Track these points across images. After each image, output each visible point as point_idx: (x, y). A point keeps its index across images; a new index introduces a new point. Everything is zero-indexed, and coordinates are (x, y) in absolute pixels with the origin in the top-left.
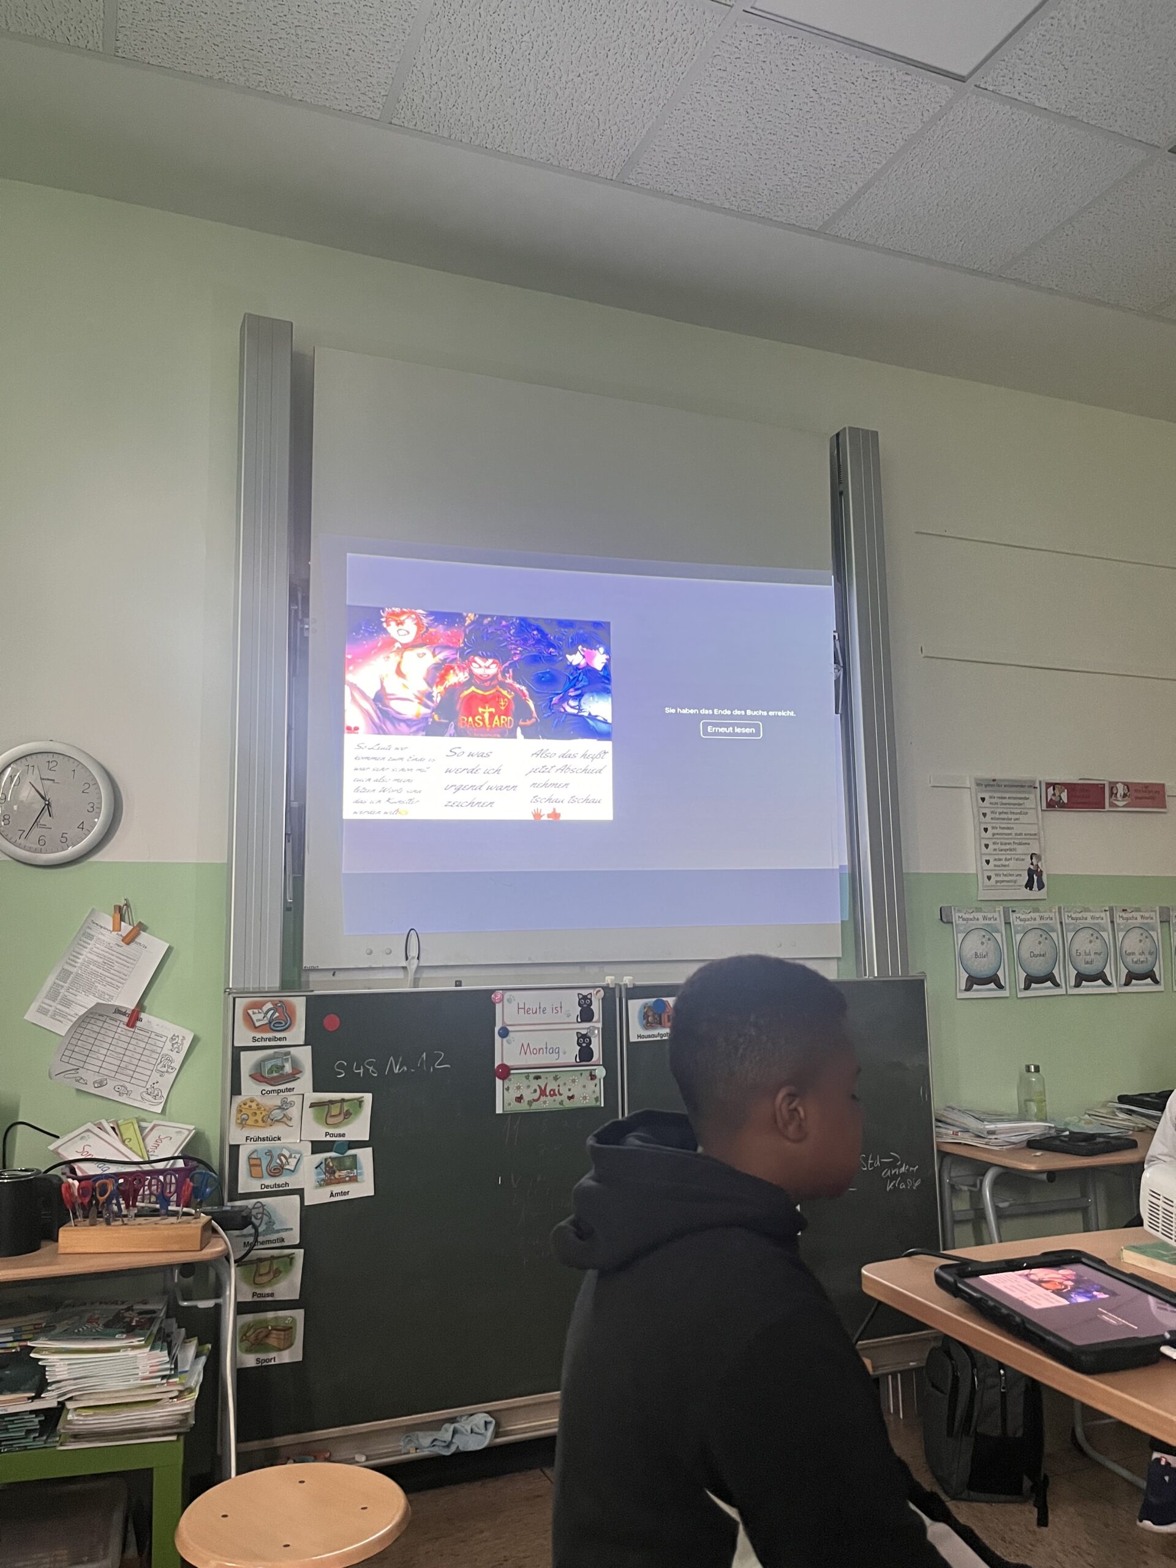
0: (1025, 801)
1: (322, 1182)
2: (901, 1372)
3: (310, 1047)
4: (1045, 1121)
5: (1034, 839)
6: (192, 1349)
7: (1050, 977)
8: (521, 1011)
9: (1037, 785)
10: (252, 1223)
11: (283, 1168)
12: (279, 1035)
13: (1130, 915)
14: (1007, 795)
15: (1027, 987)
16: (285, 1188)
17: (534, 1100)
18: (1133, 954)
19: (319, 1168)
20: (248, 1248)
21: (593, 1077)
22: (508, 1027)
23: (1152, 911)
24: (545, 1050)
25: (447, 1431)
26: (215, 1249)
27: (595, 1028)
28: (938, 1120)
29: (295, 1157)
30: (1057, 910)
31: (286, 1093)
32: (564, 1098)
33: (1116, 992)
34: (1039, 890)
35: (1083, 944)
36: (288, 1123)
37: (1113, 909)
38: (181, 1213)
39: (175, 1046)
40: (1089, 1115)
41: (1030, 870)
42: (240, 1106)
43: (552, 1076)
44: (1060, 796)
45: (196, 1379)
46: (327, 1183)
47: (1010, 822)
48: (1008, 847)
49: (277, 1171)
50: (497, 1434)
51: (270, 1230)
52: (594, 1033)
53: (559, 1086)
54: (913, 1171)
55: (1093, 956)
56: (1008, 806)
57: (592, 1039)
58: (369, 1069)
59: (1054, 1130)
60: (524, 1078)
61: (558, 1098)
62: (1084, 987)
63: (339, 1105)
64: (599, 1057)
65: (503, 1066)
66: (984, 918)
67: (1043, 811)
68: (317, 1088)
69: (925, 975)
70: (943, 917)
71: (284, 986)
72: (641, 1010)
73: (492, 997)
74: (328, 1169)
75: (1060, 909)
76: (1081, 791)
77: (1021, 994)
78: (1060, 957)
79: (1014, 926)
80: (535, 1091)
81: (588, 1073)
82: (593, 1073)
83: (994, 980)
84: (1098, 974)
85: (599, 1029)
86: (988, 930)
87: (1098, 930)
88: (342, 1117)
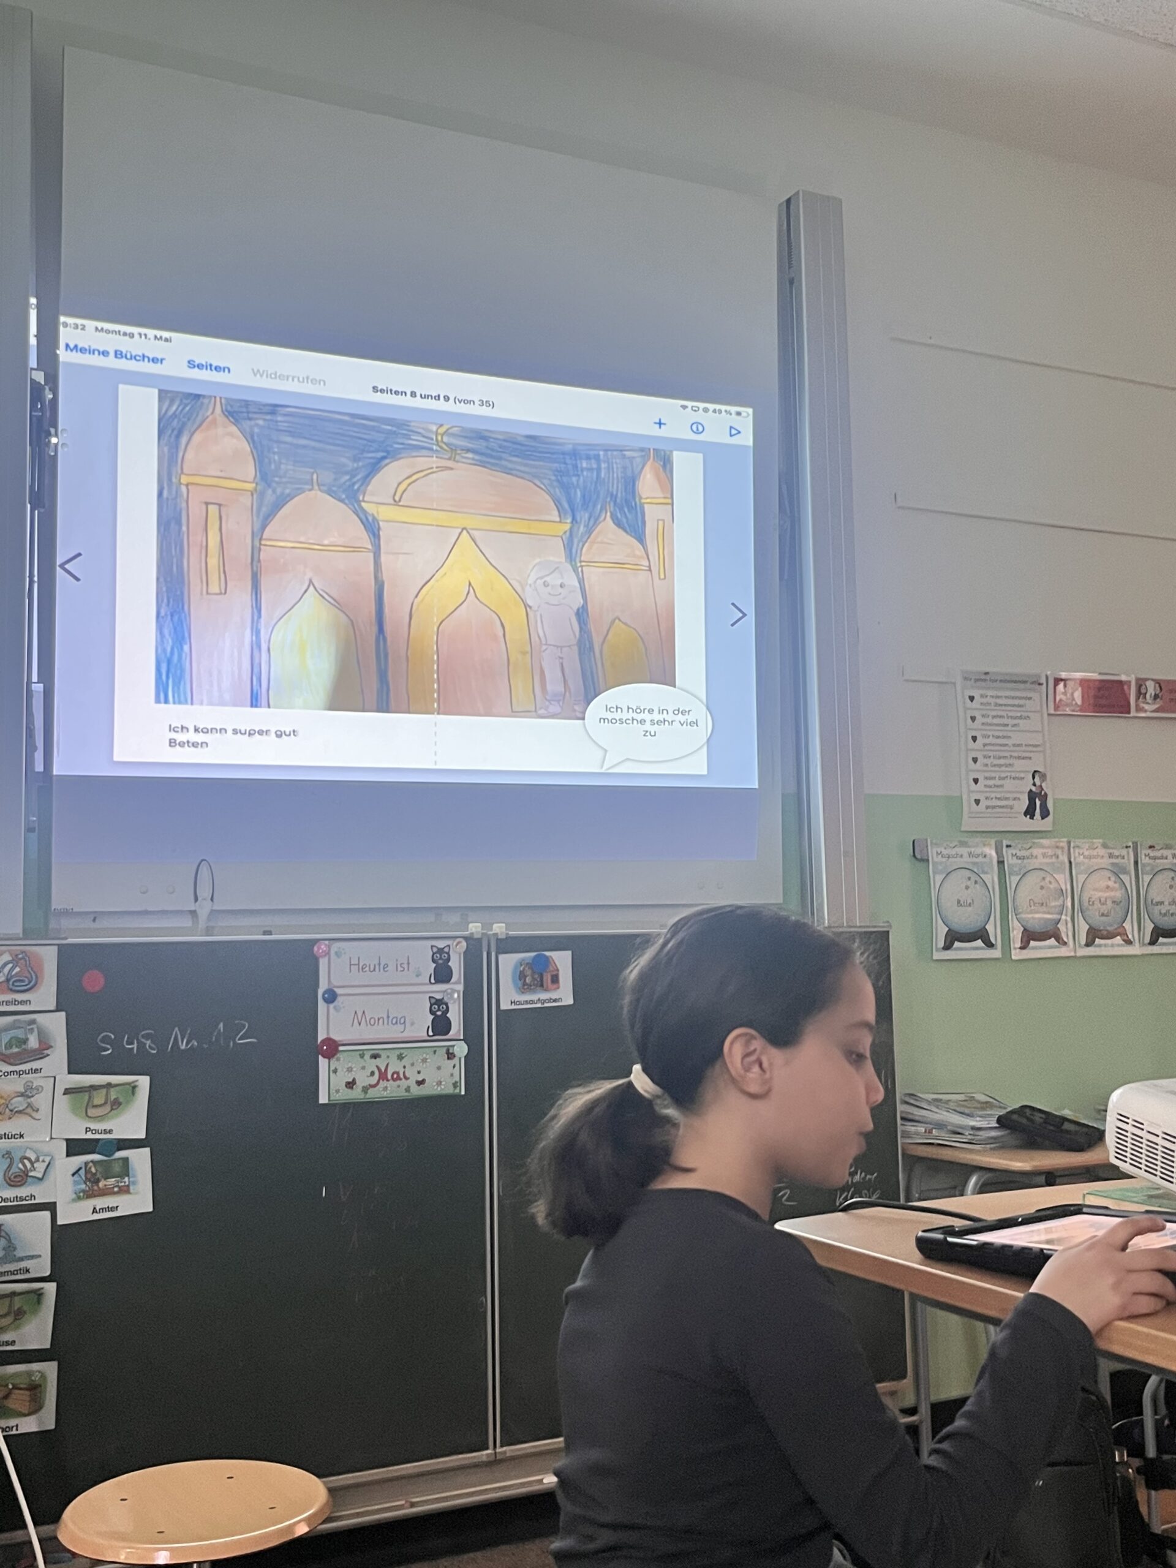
0: (1027, 702)
1: (82, 1194)
3: (63, 1014)
5: (1039, 752)
7: (1054, 934)
8: (354, 968)
9: (1044, 681)
11: (27, 1175)
12: (20, 997)
13: (1158, 854)
14: (1005, 694)
15: (1024, 947)
16: (29, 1202)
17: (371, 1086)
19: (76, 1175)
21: (450, 1056)
22: (336, 990)
24: (385, 1020)
27: (454, 991)
29: (43, 1161)
30: (1065, 845)
31: (30, 1075)
32: (411, 1083)
33: (1137, 952)
35: (1098, 891)
36: (34, 1114)
37: (1137, 845)
41: (1031, 791)
43: (394, 1055)
44: (1072, 694)
46: (89, 1195)
47: (1006, 728)
48: (1002, 761)
49: (19, 1179)
51: (9, 1257)
52: (452, 995)
53: (404, 1067)
54: (870, 1179)
55: (1110, 907)
56: (1003, 708)
57: (450, 1006)
58: (145, 1044)
60: (359, 1057)
61: (404, 1083)
62: (1100, 946)
63: (104, 1091)
64: (459, 1030)
65: (328, 1041)
66: (970, 854)
67: (1049, 715)
68: (74, 1068)
69: (890, 926)
70: (916, 854)
71: (27, 933)
72: (516, 968)
73: (315, 948)
74: (89, 1176)
75: (1069, 843)
76: (1099, 689)
77: (1016, 955)
78: (1067, 907)
79: (1008, 867)
80: (372, 1074)
81: (444, 1050)
82: (451, 1051)
83: (981, 935)
84: (1116, 929)
85: (458, 992)
86: (975, 870)
87: (1117, 871)
88: (108, 1108)
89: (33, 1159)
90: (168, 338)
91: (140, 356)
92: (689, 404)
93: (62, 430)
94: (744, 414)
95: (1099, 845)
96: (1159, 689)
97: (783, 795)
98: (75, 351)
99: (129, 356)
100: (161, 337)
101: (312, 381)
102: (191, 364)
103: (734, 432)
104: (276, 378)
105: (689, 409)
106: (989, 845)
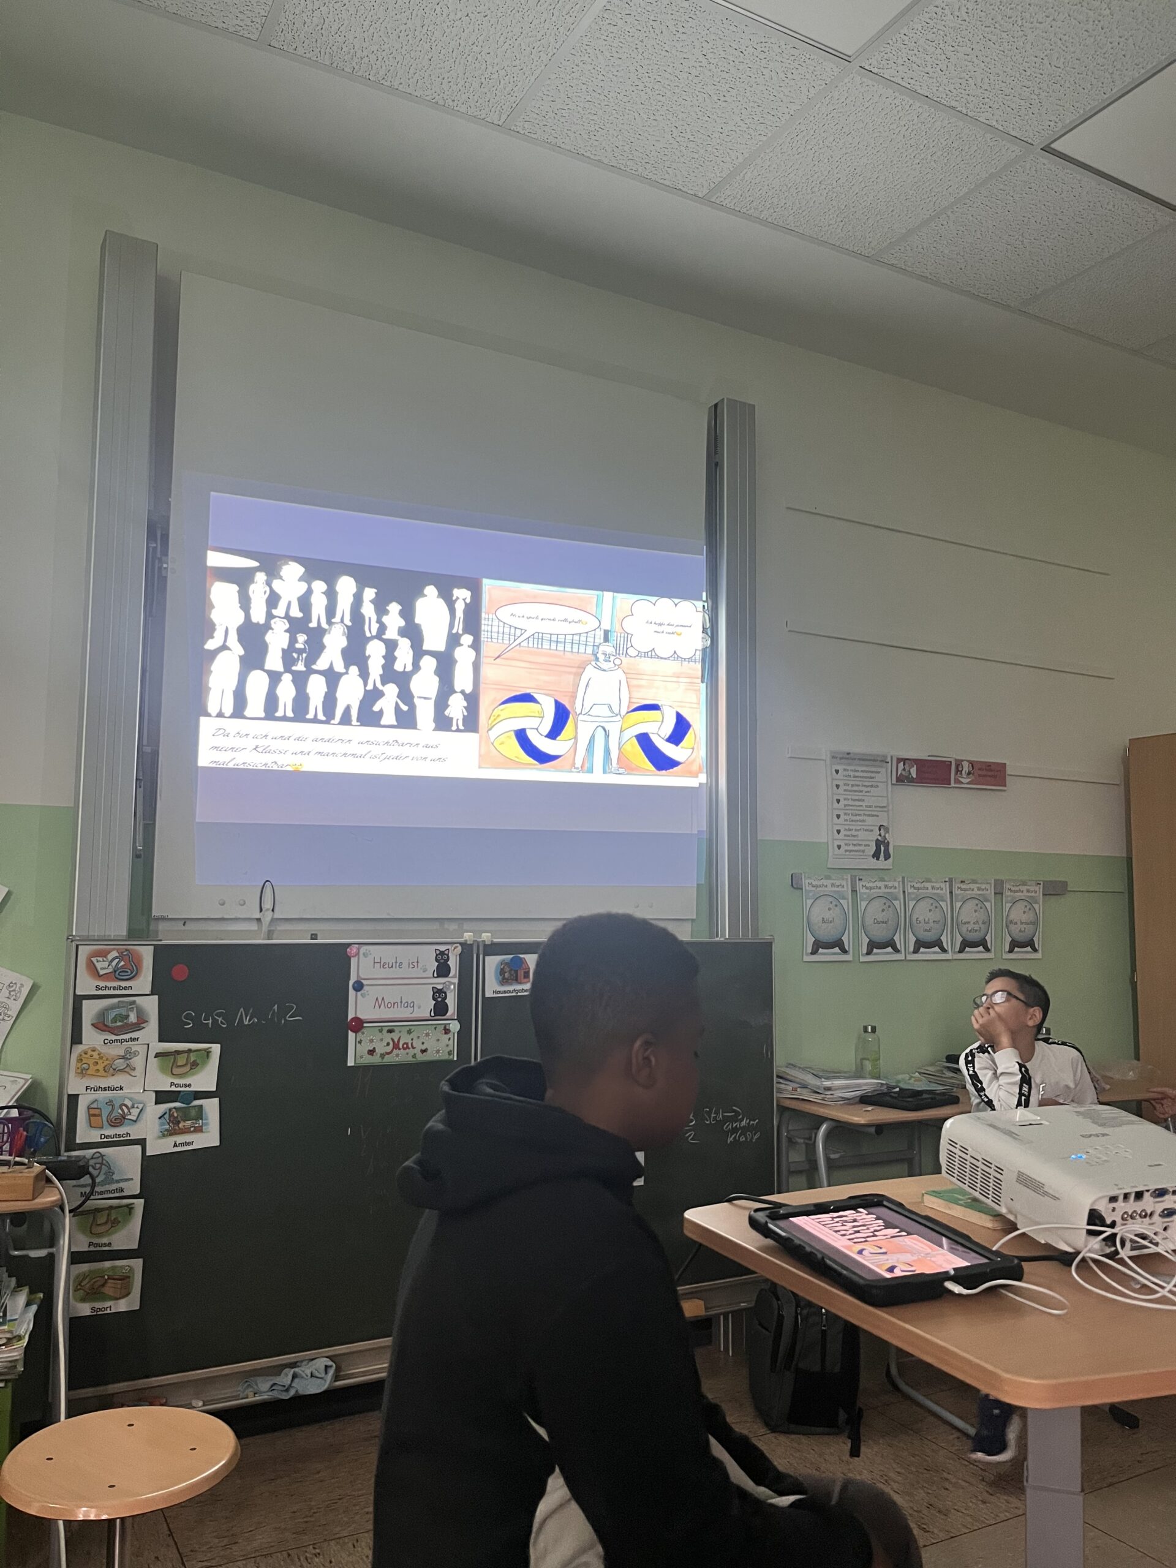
0: (877, 775)
1: (166, 1133)
2: (732, 1312)
3: (156, 997)
4: (878, 1078)
5: (885, 811)
6: (22, 1298)
7: (891, 944)
8: (377, 965)
9: (889, 760)
10: (89, 1173)
11: (124, 1118)
12: (123, 984)
13: (967, 887)
14: (860, 769)
15: (869, 953)
16: (126, 1138)
17: (388, 1053)
19: (163, 1118)
20: (83, 1198)
21: (447, 1031)
22: (363, 981)
23: (988, 883)
24: (399, 1004)
25: (287, 1375)
26: (49, 1198)
27: (451, 983)
28: (778, 1077)
29: (137, 1108)
30: (901, 879)
31: (130, 1043)
32: (417, 1051)
33: (951, 958)
34: (885, 860)
35: (923, 913)
36: (132, 1072)
37: (952, 881)
38: (12, 1163)
39: (12, 993)
40: (920, 1073)
41: (877, 839)
42: (81, 1055)
43: (405, 1030)
44: (909, 771)
45: (25, 1327)
46: (172, 1133)
47: (860, 794)
48: (858, 818)
49: (119, 1121)
50: (337, 1377)
51: (109, 1179)
52: (449, 986)
53: (412, 1039)
54: (753, 1124)
55: (932, 924)
56: (860, 779)
57: (448, 994)
58: (218, 1020)
59: (885, 1087)
60: (377, 1032)
61: (411, 1051)
62: (922, 953)
63: (185, 1055)
64: (454, 1012)
65: (356, 1019)
66: (833, 885)
68: (163, 1038)
69: (774, 938)
70: (793, 884)
71: (130, 935)
72: (498, 966)
73: (348, 950)
74: (172, 1119)
75: (904, 879)
76: (928, 766)
77: (862, 959)
78: (901, 925)
79: (860, 893)
80: (388, 1044)
81: (443, 1026)
82: (447, 1028)
83: (839, 944)
84: (935, 941)
85: (454, 984)
86: (836, 897)
87: (937, 899)
88: (188, 1068)
89: (130, 1106)
93: (172, 558)
95: (925, 880)
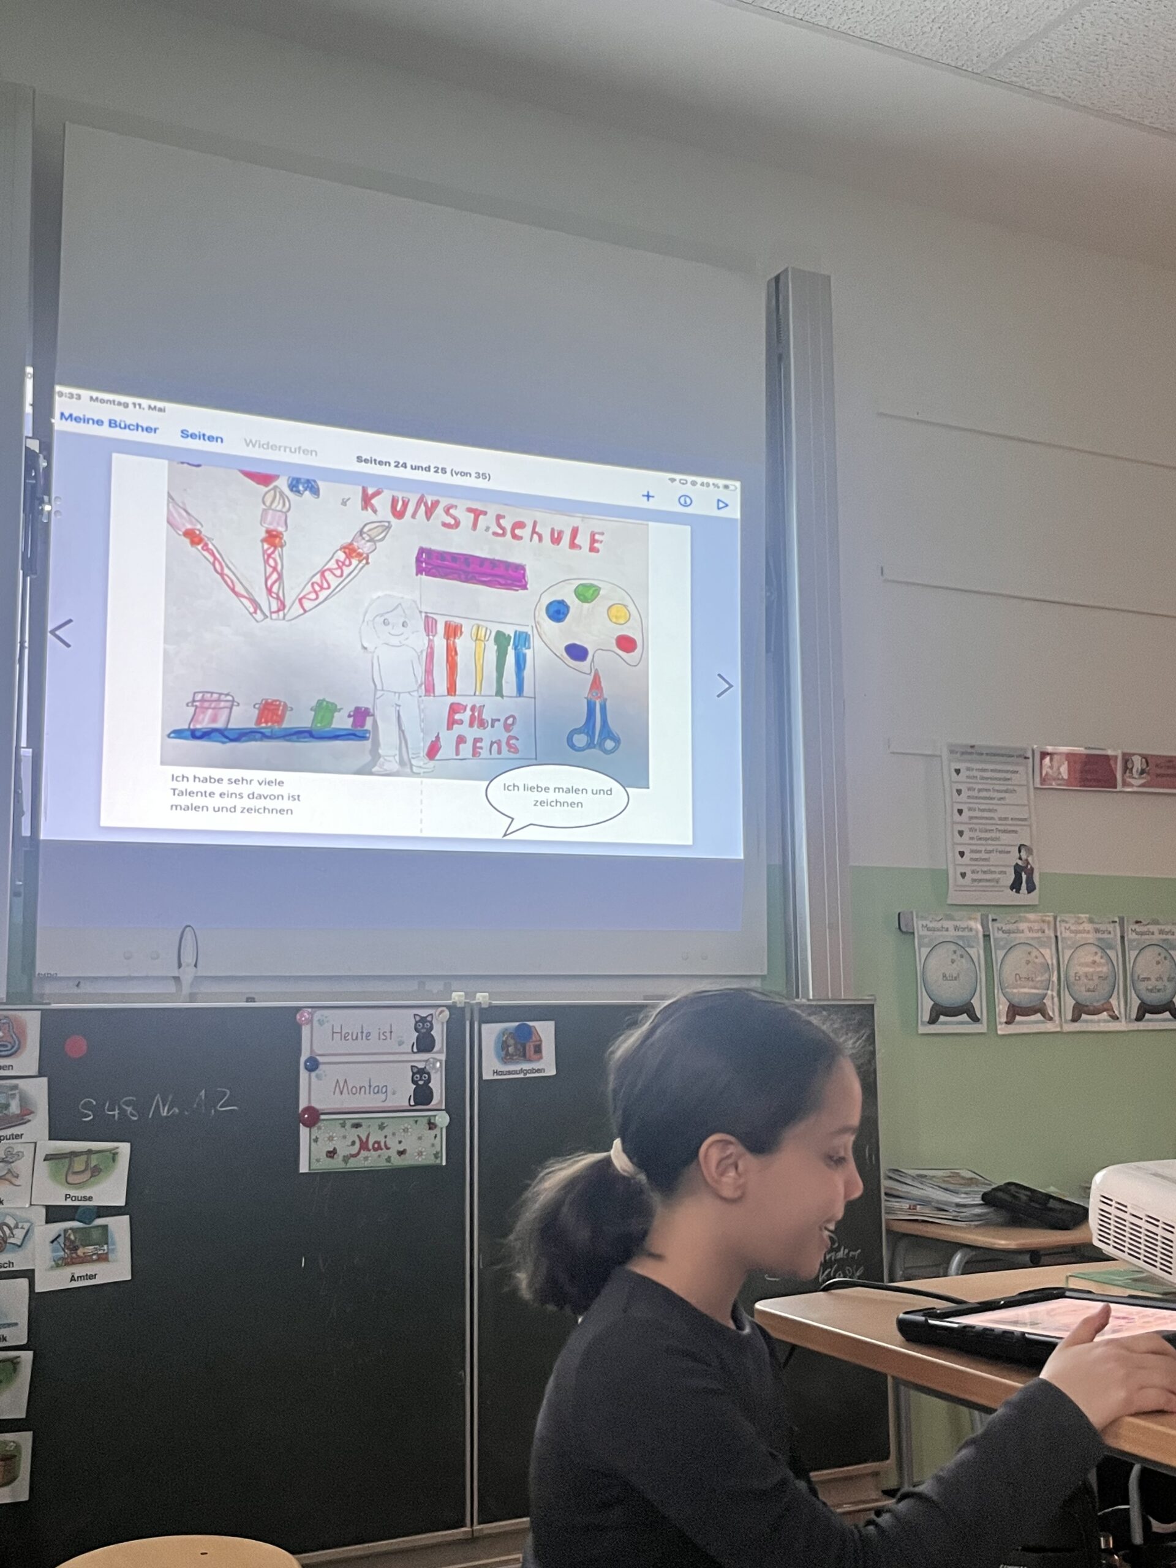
0: (1014, 776)
1: (60, 1262)
3: (45, 1080)
5: (1025, 825)
7: (1040, 1009)
8: (337, 1036)
11: (5, 1242)
13: (1145, 929)
14: (990, 767)
15: (1009, 1022)
16: (8, 1269)
17: (354, 1156)
18: (1148, 979)
19: (56, 1242)
21: (432, 1126)
22: (318, 1057)
23: (1173, 924)
24: (368, 1088)
27: (436, 1060)
29: (22, 1228)
30: (1050, 919)
31: (11, 1141)
32: (393, 1153)
33: (1124, 1028)
35: (1084, 966)
36: (14, 1180)
37: (1123, 920)
41: (1017, 866)
43: (376, 1124)
46: (67, 1262)
47: (992, 802)
48: (988, 835)
52: (434, 1064)
53: (386, 1137)
54: (853, 1257)
55: (1096, 981)
56: (989, 781)
58: (127, 1111)
60: (338, 1126)
61: (385, 1153)
62: (1086, 1021)
63: (84, 1158)
64: (441, 1101)
65: (309, 1109)
66: (956, 928)
67: (1036, 789)
68: (54, 1135)
69: (875, 1000)
70: (901, 927)
71: (11, 998)
72: (498, 1037)
73: (298, 1017)
74: (68, 1244)
75: (1055, 918)
76: (1086, 764)
77: (1002, 1030)
78: (1053, 982)
79: (995, 939)
80: (353, 1143)
81: (425, 1120)
82: (432, 1121)
83: (967, 1010)
84: (1103, 1005)
85: (441, 1064)
86: (961, 943)
87: (1103, 947)
88: (88, 1174)
89: (12, 1226)
90: (162, 407)
91: (133, 425)
92: (678, 477)
93: (56, 498)
94: (732, 488)
95: (1085, 920)
96: (1145, 765)
97: (769, 867)
98: (69, 420)
99: (123, 425)
100: (155, 407)
101: (304, 452)
102: (185, 434)
103: (721, 505)
104: (268, 448)
105: (677, 482)
106: (974, 919)
